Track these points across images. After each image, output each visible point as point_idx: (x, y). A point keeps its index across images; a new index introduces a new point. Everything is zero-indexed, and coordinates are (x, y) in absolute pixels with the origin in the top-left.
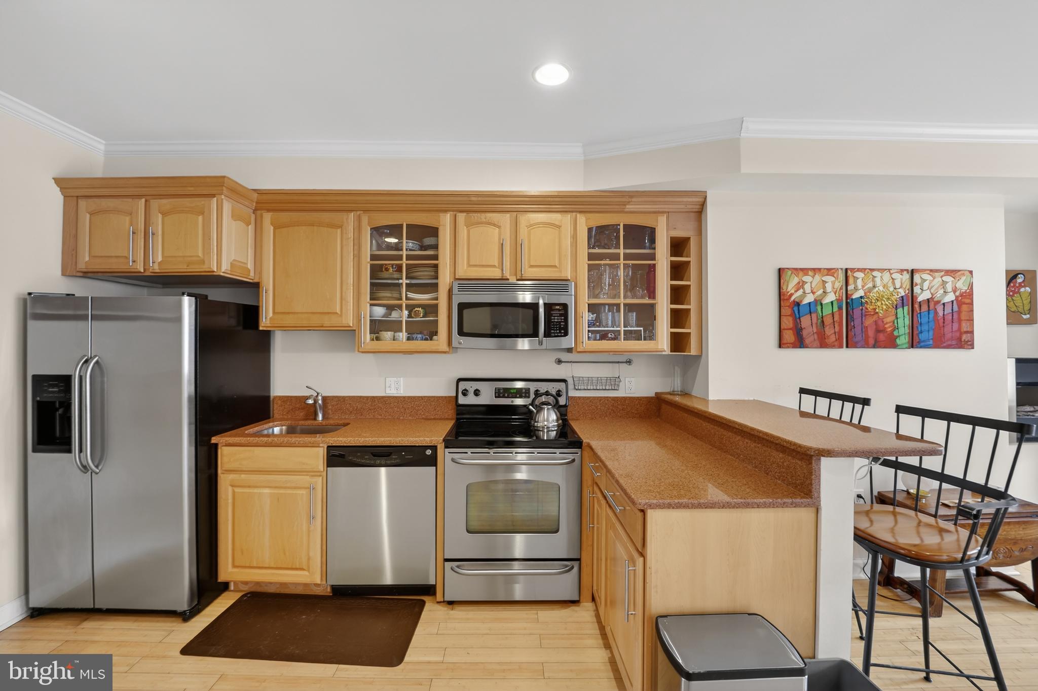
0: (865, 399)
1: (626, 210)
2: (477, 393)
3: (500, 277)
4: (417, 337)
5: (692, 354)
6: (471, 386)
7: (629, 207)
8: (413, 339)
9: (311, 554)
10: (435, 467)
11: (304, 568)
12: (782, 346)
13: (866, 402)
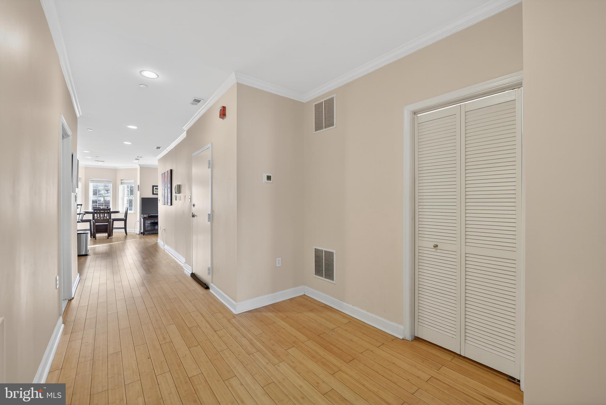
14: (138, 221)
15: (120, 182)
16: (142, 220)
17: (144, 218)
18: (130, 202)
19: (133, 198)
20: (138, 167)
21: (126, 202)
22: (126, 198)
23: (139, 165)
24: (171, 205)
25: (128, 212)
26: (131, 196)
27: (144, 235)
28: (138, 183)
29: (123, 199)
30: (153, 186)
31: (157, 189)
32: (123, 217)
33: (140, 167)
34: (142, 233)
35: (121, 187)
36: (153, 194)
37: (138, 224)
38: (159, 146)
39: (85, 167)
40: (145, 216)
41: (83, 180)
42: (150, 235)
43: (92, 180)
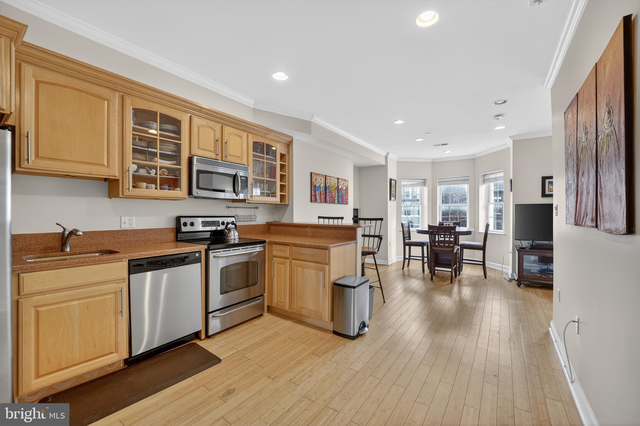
0: (342, 217)
1: (267, 137)
2: (192, 224)
3: (215, 158)
4: (166, 188)
5: (286, 204)
6: (189, 221)
7: (268, 136)
8: (163, 189)
9: (119, 340)
10: (200, 263)
11: (114, 352)
12: (312, 201)
13: (342, 218)
14: (511, 252)
15: (481, 179)
16: (517, 252)
17: (521, 251)
18: (499, 215)
19: (504, 206)
20: (509, 143)
22: (492, 208)
23: (509, 136)
26: (501, 202)
27: (519, 285)
28: (511, 176)
30: (544, 179)
31: (551, 183)
32: (481, 243)
33: (513, 141)
34: (515, 280)
35: (482, 189)
36: (544, 195)
39: (433, 163)
40: (525, 244)
41: (429, 182)
42: (533, 290)
43: (441, 183)
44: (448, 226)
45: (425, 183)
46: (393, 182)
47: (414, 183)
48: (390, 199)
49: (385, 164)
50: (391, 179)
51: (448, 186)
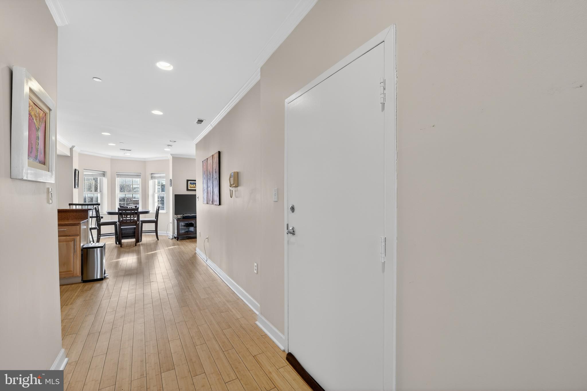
14: (171, 223)
15: (150, 176)
16: (176, 221)
17: (178, 220)
18: (162, 200)
19: (165, 195)
20: (170, 158)
21: (156, 199)
22: (157, 195)
23: (171, 154)
24: (220, 204)
25: (159, 212)
26: (163, 192)
27: (177, 240)
28: (171, 178)
29: (153, 196)
30: (188, 181)
31: (194, 184)
32: (154, 219)
33: (173, 157)
34: (175, 238)
35: (151, 182)
36: (188, 190)
37: (171, 226)
38: (201, 118)
39: (111, 159)
40: (179, 216)
41: (108, 174)
42: (185, 240)
43: (119, 175)
44: (131, 208)
45: (104, 174)
46: (77, 172)
47: (93, 173)
48: (75, 187)
49: (70, 156)
50: (75, 169)
51: (124, 179)
